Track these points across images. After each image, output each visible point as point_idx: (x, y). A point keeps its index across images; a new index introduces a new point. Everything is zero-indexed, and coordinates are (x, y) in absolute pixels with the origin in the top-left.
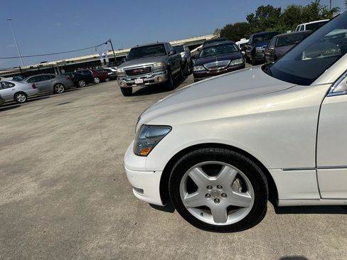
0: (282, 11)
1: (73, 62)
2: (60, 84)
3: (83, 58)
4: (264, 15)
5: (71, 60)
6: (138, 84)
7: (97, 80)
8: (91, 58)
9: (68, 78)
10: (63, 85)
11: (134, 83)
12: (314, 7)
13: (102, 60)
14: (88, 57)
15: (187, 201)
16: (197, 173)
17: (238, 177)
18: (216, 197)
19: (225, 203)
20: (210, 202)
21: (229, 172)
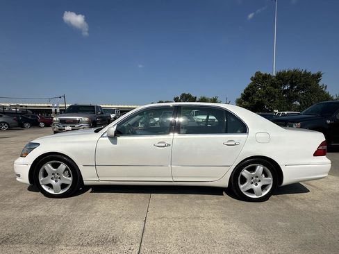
1: (26, 107)
2: (5, 123)
3: (37, 105)
5: (25, 105)
6: (67, 130)
7: (42, 124)
8: (45, 107)
9: (15, 119)
10: (8, 125)
11: (64, 129)
12: (215, 101)
13: (53, 110)
14: (42, 105)
15: (42, 181)
16: (48, 167)
17: (66, 169)
18: (56, 179)
19: (60, 182)
20: (53, 182)
21: (63, 166)
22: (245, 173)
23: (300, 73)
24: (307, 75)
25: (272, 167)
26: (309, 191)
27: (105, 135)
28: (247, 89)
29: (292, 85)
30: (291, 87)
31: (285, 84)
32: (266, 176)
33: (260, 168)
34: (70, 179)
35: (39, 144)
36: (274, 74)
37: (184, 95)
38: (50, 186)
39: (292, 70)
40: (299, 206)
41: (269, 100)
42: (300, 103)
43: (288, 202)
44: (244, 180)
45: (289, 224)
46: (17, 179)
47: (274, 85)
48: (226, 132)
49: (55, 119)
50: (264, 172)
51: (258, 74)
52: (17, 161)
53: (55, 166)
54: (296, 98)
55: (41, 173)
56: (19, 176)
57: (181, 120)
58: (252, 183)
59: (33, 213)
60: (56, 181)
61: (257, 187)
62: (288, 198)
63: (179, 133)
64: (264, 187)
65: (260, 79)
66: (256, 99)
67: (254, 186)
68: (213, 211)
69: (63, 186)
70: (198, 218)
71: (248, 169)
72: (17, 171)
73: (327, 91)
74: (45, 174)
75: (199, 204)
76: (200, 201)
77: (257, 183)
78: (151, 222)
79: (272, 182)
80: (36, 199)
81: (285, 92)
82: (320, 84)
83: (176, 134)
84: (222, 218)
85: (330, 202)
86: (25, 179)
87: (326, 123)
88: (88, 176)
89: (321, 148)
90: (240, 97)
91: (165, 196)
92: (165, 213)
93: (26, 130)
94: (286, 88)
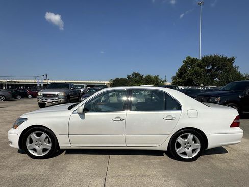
0: (144, 77)
1: (18, 82)
2: (2, 95)
3: (26, 81)
4: (136, 77)
5: (17, 81)
6: (49, 102)
7: (30, 96)
8: (33, 82)
9: (10, 93)
10: (4, 96)
11: (46, 101)
12: (157, 78)
13: (38, 84)
14: (30, 81)
15: (28, 147)
16: (33, 136)
17: (47, 138)
18: (39, 145)
19: (42, 147)
20: (37, 147)
21: (44, 135)
22: (180, 140)
23: (219, 57)
24: (224, 59)
25: (200, 136)
26: (227, 152)
27: (76, 112)
28: (181, 69)
29: (213, 66)
30: (213, 68)
31: (208, 66)
32: (195, 142)
33: (191, 136)
34: (50, 145)
35: (26, 119)
36: (200, 59)
37: (134, 73)
38: (35, 150)
39: (213, 55)
40: (220, 165)
41: (196, 77)
42: (220, 79)
43: (212, 161)
44: (179, 145)
45: (213, 181)
46: (10, 145)
47: (200, 66)
48: (166, 109)
49: (39, 94)
50: (194, 139)
51: (188, 58)
52: (10, 132)
53: (39, 135)
54: (217, 76)
55: (28, 140)
56: (11, 142)
57: (132, 99)
58: (185, 147)
59: (21, 172)
60: (39, 146)
61: (189, 151)
62: (212, 158)
63: (131, 110)
64: (194, 151)
65: (190, 62)
66: (187, 77)
67: (186, 150)
68: (157, 169)
69: (44, 150)
70: (145, 176)
71: (182, 137)
72: (10, 139)
73: (239, 70)
74: (31, 141)
75: (145, 163)
76: (147, 161)
77: (189, 147)
78: (110, 180)
79: (200, 147)
80: (24, 160)
81: (208, 71)
82: (234, 65)
83: (129, 111)
84: (163, 176)
85: (243, 161)
86: (15, 144)
87: (239, 97)
88: (63, 143)
89: (236, 121)
90: (175, 75)
91: (121, 157)
92: (120, 172)
93: (18, 101)
94: (209, 68)
